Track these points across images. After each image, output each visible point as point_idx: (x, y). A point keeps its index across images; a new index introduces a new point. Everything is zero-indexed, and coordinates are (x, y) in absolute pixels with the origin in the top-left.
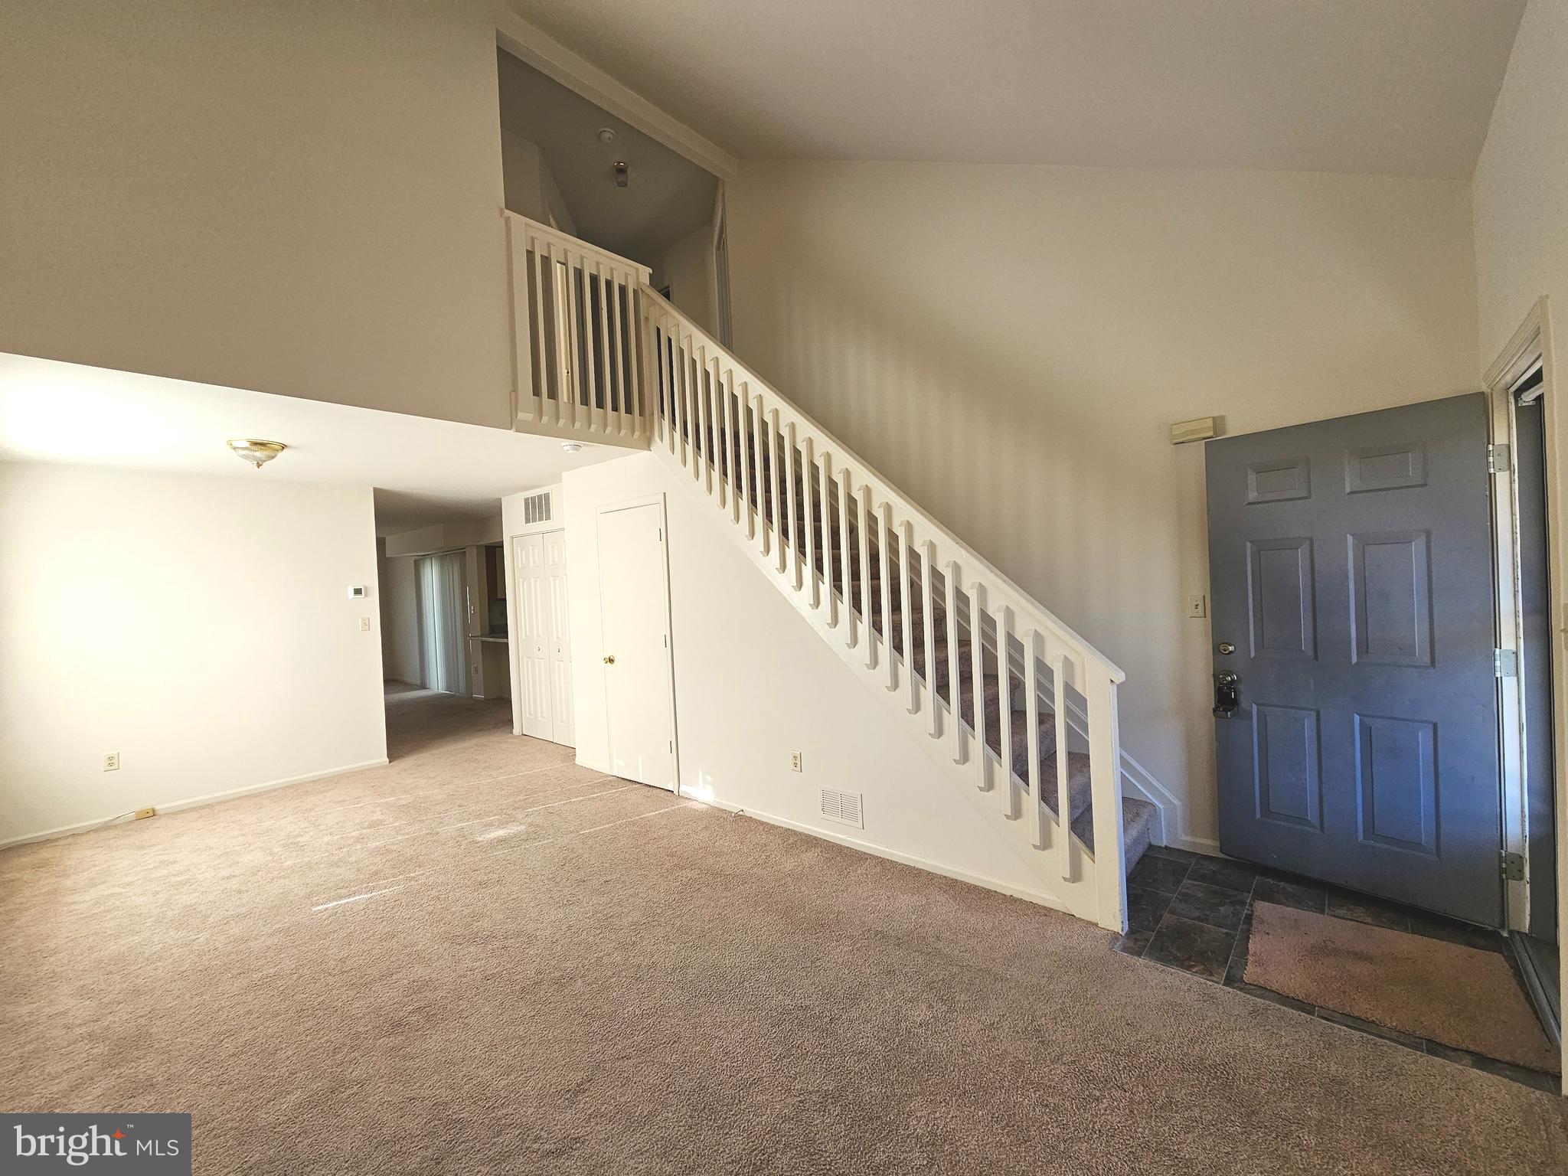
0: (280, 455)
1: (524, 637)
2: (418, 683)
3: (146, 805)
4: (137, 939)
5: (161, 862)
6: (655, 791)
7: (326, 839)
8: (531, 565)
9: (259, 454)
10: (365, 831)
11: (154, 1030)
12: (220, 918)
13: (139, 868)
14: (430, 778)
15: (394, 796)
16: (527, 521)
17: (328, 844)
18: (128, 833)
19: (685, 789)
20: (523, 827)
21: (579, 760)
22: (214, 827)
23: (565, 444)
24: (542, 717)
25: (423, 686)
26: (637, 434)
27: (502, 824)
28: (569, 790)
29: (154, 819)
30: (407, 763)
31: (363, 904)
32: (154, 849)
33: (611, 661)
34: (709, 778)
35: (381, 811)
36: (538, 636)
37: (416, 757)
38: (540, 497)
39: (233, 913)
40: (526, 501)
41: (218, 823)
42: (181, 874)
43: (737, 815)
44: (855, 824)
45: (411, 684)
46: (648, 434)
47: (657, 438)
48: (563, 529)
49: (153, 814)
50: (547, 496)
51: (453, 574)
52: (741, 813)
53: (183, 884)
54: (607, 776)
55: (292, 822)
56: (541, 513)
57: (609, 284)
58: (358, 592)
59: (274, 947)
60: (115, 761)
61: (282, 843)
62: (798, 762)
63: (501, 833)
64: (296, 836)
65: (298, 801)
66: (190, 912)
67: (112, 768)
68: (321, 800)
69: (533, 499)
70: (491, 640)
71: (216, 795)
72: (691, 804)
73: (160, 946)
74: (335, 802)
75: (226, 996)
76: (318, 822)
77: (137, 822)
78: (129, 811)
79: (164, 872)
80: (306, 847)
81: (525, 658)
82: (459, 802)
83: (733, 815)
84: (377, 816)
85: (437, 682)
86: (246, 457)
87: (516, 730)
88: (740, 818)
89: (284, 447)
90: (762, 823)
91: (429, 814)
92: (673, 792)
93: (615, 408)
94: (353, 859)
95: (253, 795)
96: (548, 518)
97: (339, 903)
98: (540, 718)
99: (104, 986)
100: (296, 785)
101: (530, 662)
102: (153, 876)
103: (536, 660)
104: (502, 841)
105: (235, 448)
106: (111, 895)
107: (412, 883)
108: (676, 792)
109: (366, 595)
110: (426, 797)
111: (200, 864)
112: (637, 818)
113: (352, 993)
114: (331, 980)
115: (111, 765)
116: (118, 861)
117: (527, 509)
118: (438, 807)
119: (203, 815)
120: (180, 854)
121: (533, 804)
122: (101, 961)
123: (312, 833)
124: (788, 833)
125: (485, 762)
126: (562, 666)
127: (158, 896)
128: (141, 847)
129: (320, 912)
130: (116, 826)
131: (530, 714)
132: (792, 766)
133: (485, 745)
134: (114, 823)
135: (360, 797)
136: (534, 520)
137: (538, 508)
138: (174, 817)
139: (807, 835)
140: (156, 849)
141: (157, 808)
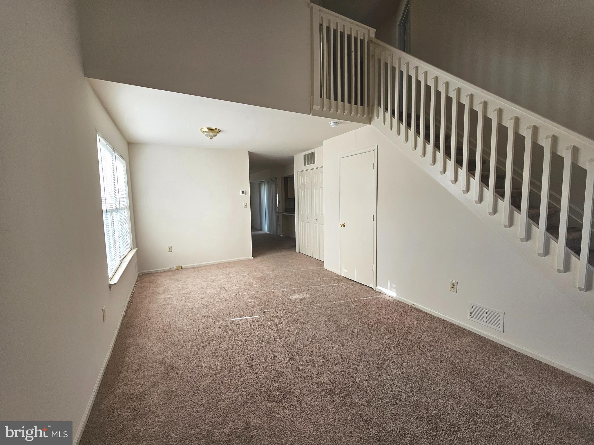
0: (219, 135)
1: (301, 213)
2: (259, 228)
3: (179, 264)
4: (175, 319)
5: (183, 287)
6: (365, 286)
7: (234, 287)
8: (306, 183)
9: (212, 134)
10: (247, 286)
11: (178, 365)
12: (200, 316)
13: (177, 289)
14: (268, 267)
15: (255, 273)
16: (305, 165)
17: (235, 290)
18: (175, 274)
19: (379, 288)
20: (308, 295)
21: (325, 267)
22: (199, 276)
23: (331, 122)
24: (308, 246)
25: (261, 230)
26: (365, 116)
27: (299, 292)
28: (323, 280)
29: (182, 270)
30: (259, 259)
31: (249, 321)
32: (181, 282)
33: (344, 225)
34: (394, 286)
35: (252, 278)
36: (307, 213)
37: (262, 257)
38: (311, 154)
39: (204, 314)
40: (305, 156)
41: (200, 275)
42: (188, 294)
43: (411, 307)
44: (498, 329)
45: (256, 229)
46: (370, 115)
47: (376, 118)
48: (322, 167)
49: (181, 268)
50: (314, 153)
51: (272, 188)
52: (413, 306)
53: (189, 298)
54: (339, 275)
55: (222, 278)
56: (311, 161)
57: (356, 39)
58: (243, 193)
59: (218, 335)
60: (171, 249)
61: (219, 286)
62: (455, 287)
63: (299, 296)
64: (224, 285)
65: (224, 270)
66: (191, 311)
67: (170, 251)
68: (231, 271)
69: (308, 155)
70: (287, 214)
71: (199, 264)
72: (383, 296)
73: (182, 324)
74: (236, 272)
75: (202, 356)
76: (231, 280)
77: (177, 270)
78: (174, 266)
79: (183, 292)
80: (227, 290)
81: (301, 222)
82: (280, 279)
83: (409, 306)
84: (251, 281)
85: (266, 228)
86: (207, 135)
87: (297, 251)
88: (413, 309)
89: (220, 131)
90: (428, 314)
91: (270, 283)
92: (373, 288)
93: (356, 103)
94: (244, 298)
95: (210, 265)
96: (314, 163)
97: (240, 318)
98: (307, 247)
99: (164, 338)
100: (223, 263)
101: (303, 224)
102: (181, 293)
103: (306, 223)
104: (300, 300)
105: (203, 132)
106: (169, 298)
107: (267, 315)
108: (374, 289)
109: (246, 194)
110: (267, 275)
111: (194, 291)
112: (359, 299)
113: (249, 369)
114: (240, 359)
115: (169, 250)
116: (171, 285)
117: (305, 159)
118: (272, 280)
119: (196, 270)
120: (189, 285)
121: (310, 284)
122: (164, 326)
123: (229, 284)
124: (446, 323)
125: (287, 263)
126: (317, 226)
127: (182, 301)
128: (178, 280)
129: (234, 321)
130: (171, 271)
131: (303, 245)
132: (450, 288)
133: (286, 255)
134: (171, 270)
135: (244, 271)
136: (308, 164)
137: (310, 159)
138: (187, 270)
139: (458, 326)
140: (182, 282)
141: (183, 266)
